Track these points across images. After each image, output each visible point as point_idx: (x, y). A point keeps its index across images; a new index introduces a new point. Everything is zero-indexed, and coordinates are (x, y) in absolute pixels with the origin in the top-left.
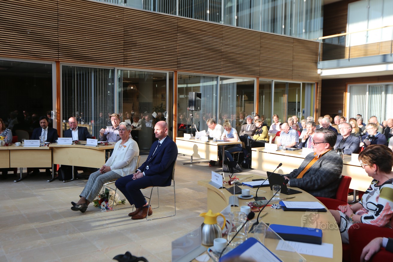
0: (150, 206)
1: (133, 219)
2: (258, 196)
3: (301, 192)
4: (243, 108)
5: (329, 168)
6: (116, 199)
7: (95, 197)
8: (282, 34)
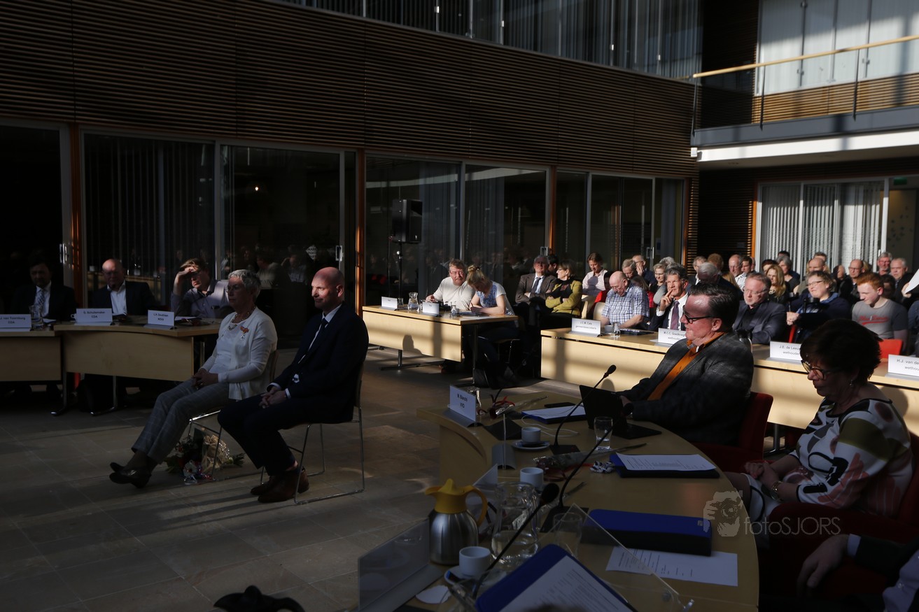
0: (304, 469)
1: (262, 501)
2: (560, 443)
3: (659, 433)
4: (519, 236)
5: (722, 374)
6: (221, 454)
7: (169, 451)
8: (609, 64)
